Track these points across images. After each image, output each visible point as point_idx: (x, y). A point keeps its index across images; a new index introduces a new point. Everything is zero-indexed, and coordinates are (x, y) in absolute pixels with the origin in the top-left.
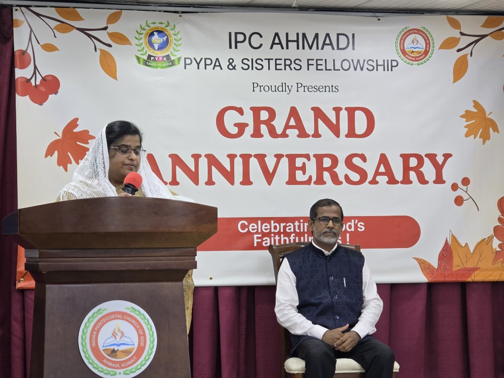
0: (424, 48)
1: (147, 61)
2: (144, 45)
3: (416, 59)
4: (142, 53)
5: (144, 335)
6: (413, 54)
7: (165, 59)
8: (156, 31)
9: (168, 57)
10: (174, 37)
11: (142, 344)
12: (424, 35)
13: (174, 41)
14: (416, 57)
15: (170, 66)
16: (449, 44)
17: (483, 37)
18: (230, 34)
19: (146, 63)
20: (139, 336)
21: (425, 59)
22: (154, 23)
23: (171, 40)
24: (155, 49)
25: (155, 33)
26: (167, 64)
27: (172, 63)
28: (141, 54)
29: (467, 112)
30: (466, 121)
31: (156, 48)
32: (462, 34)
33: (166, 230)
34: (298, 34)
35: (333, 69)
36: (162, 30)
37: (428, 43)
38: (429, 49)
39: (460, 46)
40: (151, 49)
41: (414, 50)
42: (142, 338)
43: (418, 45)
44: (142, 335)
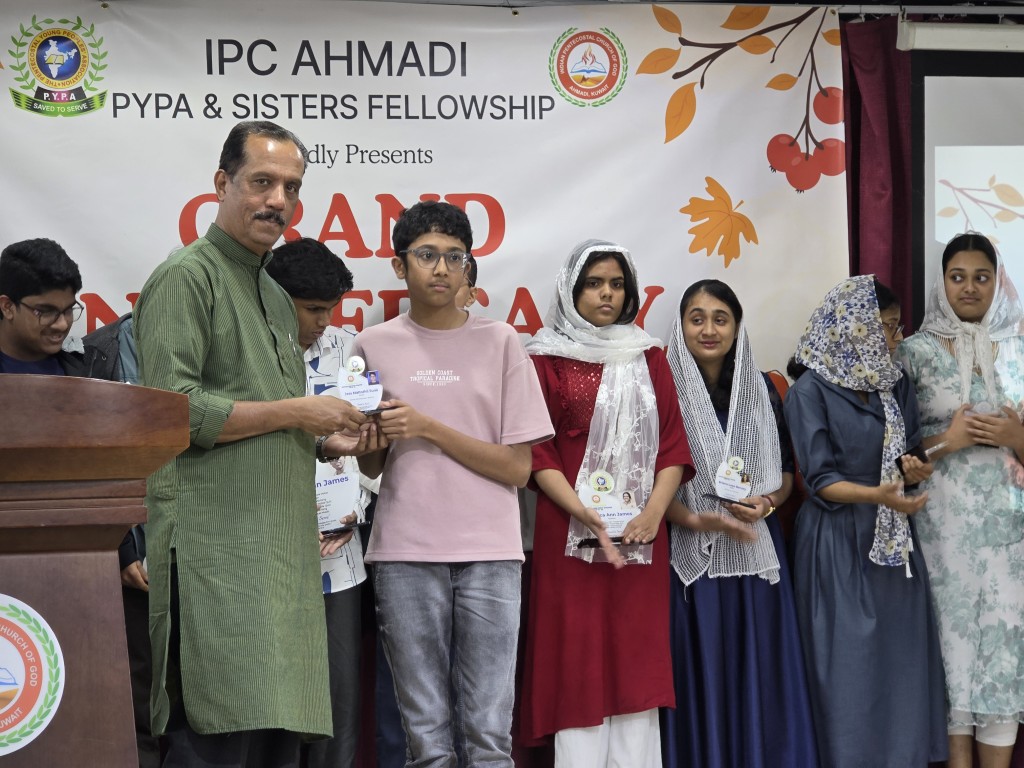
0: (608, 71)
1: (34, 102)
2: (27, 68)
3: (590, 94)
4: (24, 83)
5: (38, 663)
6: (584, 83)
7: (73, 97)
8: (54, 38)
9: (79, 93)
10: (91, 50)
11: (33, 682)
12: (607, 45)
13: (92, 59)
14: (590, 91)
15: (84, 110)
16: (657, 62)
17: (725, 47)
18: (209, 43)
19: (32, 106)
20: (27, 665)
21: (610, 93)
22: (49, 21)
23: (85, 57)
24: (50, 76)
25: (51, 41)
26: (77, 108)
27: (89, 105)
28: (22, 87)
29: (694, 201)
30: (692, 220)
31: (55, 74)
32: (684, 42)
33: (82, 443)
34: (349, 44)
35: (421, 116)
36: (65, 35)
37: (614, 62)
38: (618, 72)
39: (679, 67)
40: (43, 75)
41: (587, 75)
42: (33, 669)
43: (596, 66)
44: (32, 664)
